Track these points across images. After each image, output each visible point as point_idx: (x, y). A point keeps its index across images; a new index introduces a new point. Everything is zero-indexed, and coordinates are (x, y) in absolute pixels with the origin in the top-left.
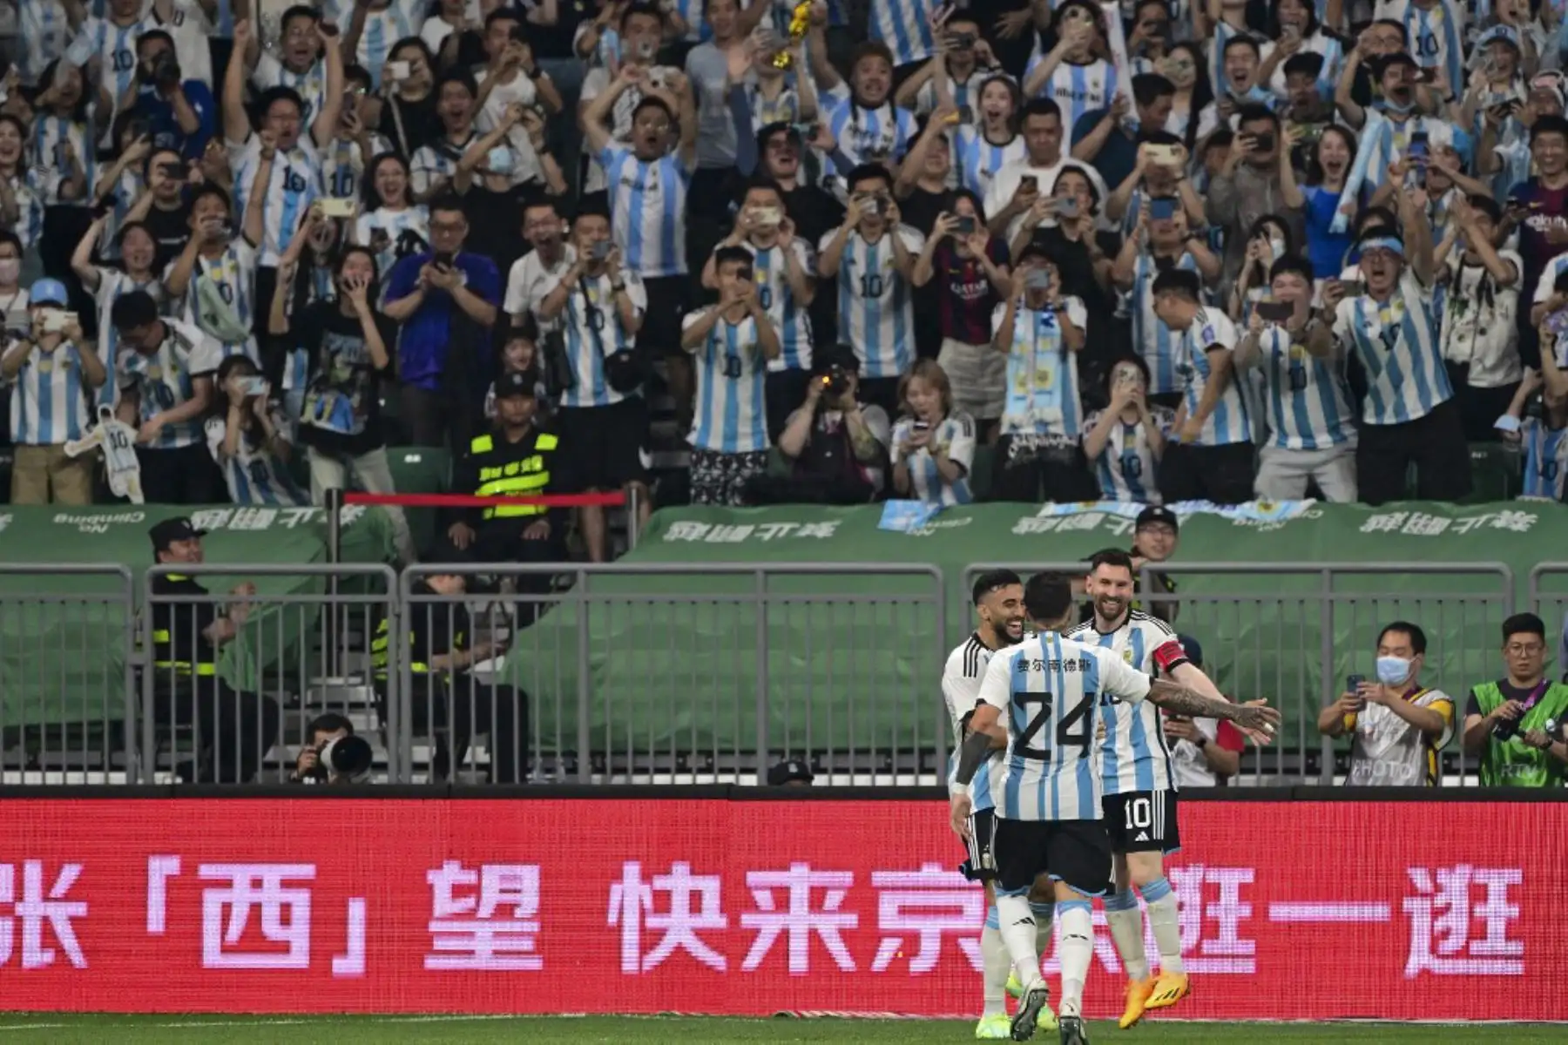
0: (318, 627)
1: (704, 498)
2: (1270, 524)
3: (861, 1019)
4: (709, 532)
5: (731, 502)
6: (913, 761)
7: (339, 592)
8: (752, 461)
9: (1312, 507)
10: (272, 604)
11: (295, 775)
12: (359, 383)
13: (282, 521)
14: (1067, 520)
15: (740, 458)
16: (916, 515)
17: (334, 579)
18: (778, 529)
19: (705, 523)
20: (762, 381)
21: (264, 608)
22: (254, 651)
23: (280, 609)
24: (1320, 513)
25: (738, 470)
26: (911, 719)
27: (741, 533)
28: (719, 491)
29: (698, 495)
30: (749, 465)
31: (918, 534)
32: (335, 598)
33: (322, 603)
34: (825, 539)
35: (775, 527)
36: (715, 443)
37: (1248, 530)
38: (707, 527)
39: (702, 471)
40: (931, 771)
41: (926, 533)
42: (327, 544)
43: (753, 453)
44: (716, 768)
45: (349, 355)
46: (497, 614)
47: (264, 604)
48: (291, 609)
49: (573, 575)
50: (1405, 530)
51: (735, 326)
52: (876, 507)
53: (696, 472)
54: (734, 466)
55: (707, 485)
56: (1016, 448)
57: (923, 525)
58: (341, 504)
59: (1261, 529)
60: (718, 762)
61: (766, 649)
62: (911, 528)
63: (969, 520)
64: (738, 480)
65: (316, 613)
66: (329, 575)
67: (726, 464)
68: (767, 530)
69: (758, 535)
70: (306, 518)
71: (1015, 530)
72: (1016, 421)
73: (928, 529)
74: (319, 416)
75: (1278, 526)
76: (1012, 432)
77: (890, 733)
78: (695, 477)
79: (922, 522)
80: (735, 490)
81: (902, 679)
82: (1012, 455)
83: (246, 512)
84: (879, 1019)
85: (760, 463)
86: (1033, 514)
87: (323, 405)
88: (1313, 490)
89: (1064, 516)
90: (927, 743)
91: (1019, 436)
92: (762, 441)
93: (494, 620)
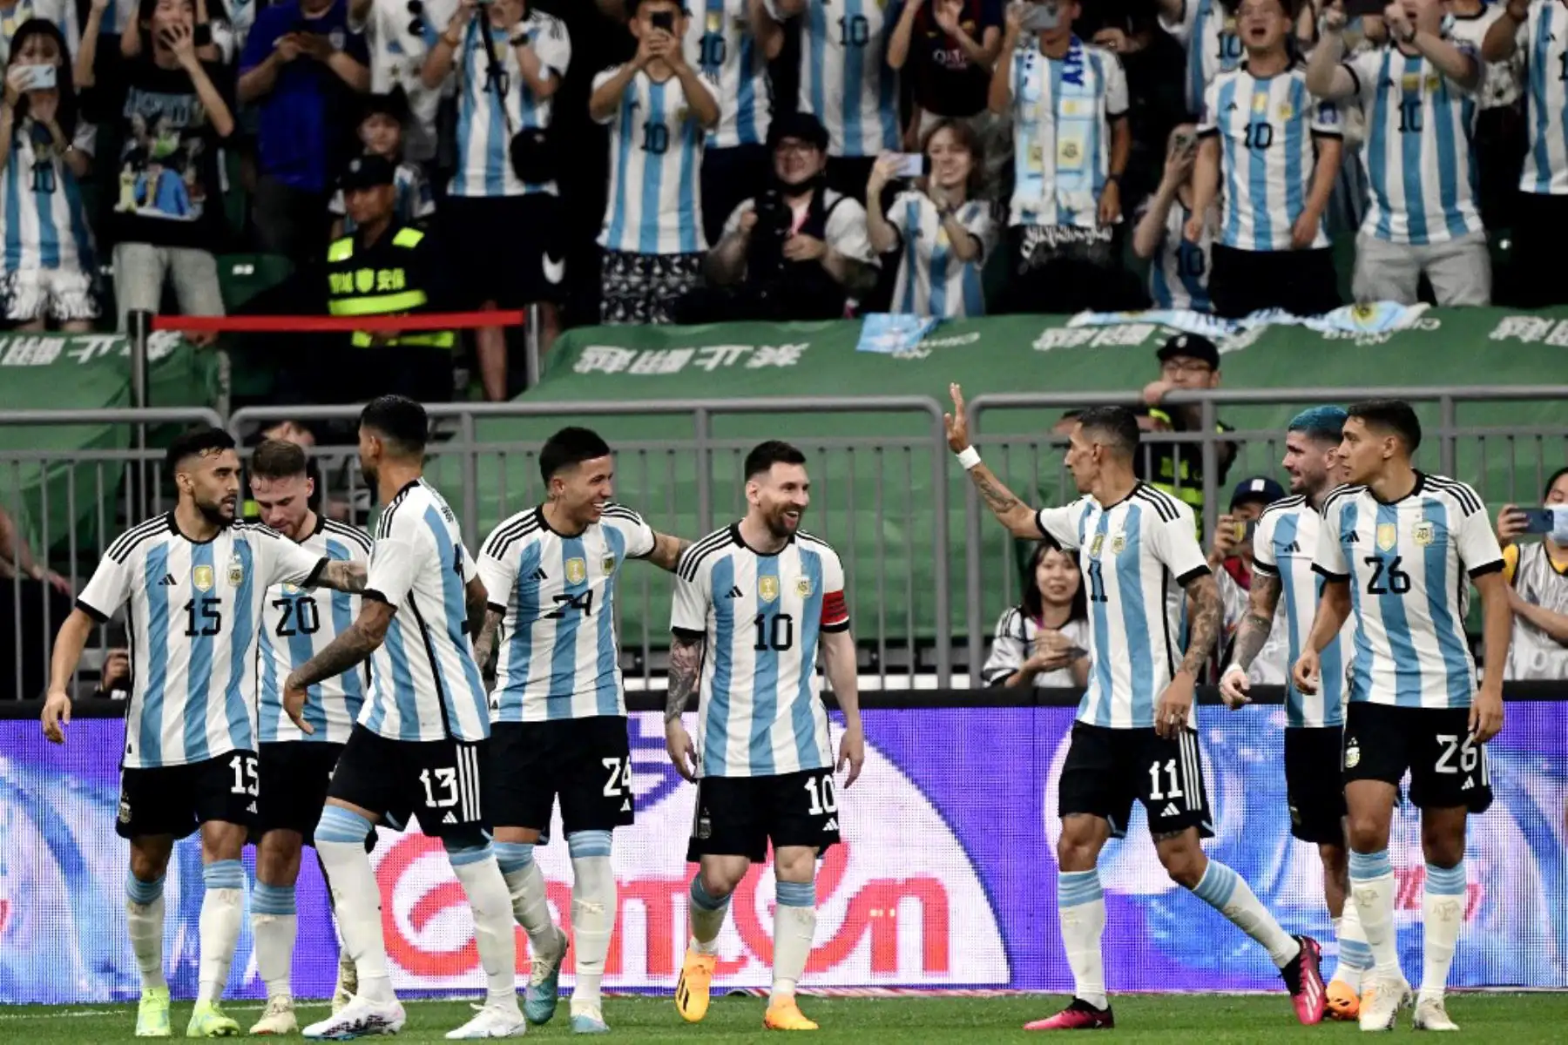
0: (121, 494)
1: (620, 313)
2: (1372, 337)
3: (842, 998)
4: (633, 361)
5: (655, 320)
6: (907, 657)
7: (149, 445)
8: (679, 265)
9: (1424, 315)
10: (61, 463)
11: (99, 687)
12: (191, 153)
13: (71, 354)
14: (1105, 332)
15: (665, 261)
16: (906, 331)
17: (142, 429)
18: (723, 353)
19: (629, 348)
20: (698, 157)
21: (49, 470)
22: (36, 521)
23: (70, 468)
24: (1437, 324)
25: (662, 275)
26: (903, 604)
27: (676, 360)
28: (640, 304)
29: (612, 310)
30: (677, 270)
31: (909, 356)
32: (142, 454)
33: (126, 461)
34: (787, 368)
35: (721, 350)
36: (630, 243)
37: (1342, 344)
38: (632, 353)
39: (616, 278)
40: (930, 670)
41: (919, 354)
42: (131, 382)
43: (682, 255)
44: (647, 670)
45: (174, 118)
46: (356, 472)
47: (49, 463)
48: (86, 468)
49: (456, 417)
50: (1550, 341)
51: (662, 84)
52: (852, 322)
53: (608, 280)
54: (657, 270)
55: (624, 296)
56: (1032, 246)
57: (916, 344)
58: (149, 330)
59: (1359, 343)
60: (650, 662)
61: (711, 513)
62: (901, 349)
63: (975, 336)
64: (663, 290)
65: (119, 474)
66: (134, 424)
67: (647, 268)
68: (710, 355)
69: (699, 362)
70: (105, 350)
71: (1037, 345)
72: (1030, 207)
73: (922, 349)
74: (141, 201)
75: (1381, 339)
76: (1026, 221)
77: (875, 621)
78: (607, 286)
79: (914, 340)
80: (661, 304)
81: (890, 550)
82: (1026, 254)
83: (25, 343)
84: (865, 998)
85: (692, 269)
86: (1063, 325)
87: (145, 185)
88: (1425, 291)
89: (1101, 327)
90: (924, 632)
91: (1035, 226)
92: (693, 241)
93: (352, 480)
